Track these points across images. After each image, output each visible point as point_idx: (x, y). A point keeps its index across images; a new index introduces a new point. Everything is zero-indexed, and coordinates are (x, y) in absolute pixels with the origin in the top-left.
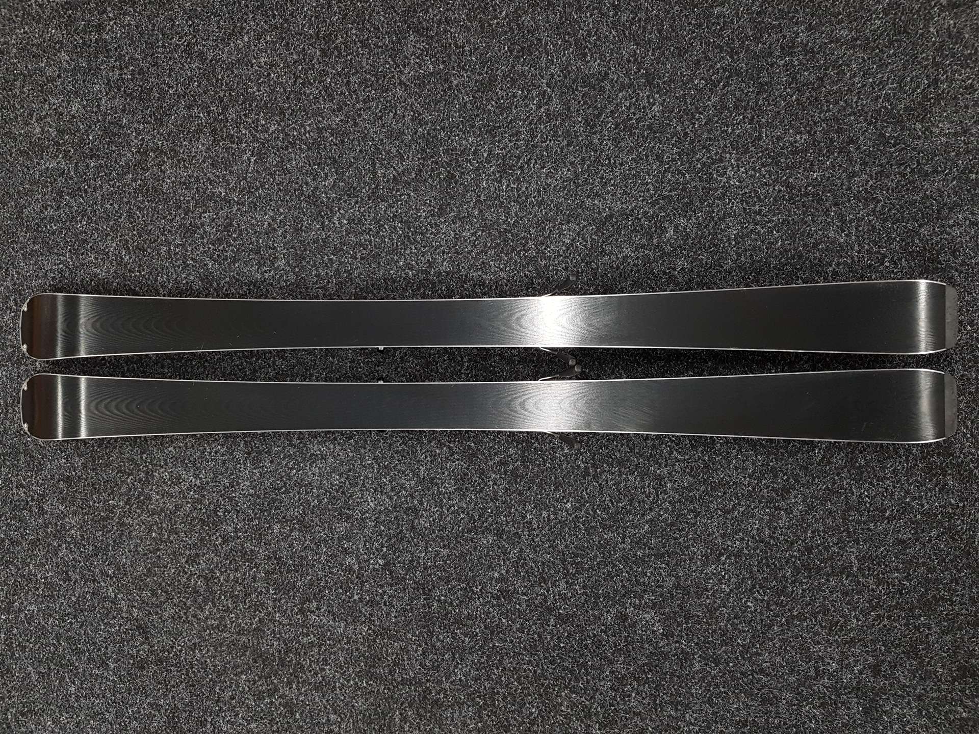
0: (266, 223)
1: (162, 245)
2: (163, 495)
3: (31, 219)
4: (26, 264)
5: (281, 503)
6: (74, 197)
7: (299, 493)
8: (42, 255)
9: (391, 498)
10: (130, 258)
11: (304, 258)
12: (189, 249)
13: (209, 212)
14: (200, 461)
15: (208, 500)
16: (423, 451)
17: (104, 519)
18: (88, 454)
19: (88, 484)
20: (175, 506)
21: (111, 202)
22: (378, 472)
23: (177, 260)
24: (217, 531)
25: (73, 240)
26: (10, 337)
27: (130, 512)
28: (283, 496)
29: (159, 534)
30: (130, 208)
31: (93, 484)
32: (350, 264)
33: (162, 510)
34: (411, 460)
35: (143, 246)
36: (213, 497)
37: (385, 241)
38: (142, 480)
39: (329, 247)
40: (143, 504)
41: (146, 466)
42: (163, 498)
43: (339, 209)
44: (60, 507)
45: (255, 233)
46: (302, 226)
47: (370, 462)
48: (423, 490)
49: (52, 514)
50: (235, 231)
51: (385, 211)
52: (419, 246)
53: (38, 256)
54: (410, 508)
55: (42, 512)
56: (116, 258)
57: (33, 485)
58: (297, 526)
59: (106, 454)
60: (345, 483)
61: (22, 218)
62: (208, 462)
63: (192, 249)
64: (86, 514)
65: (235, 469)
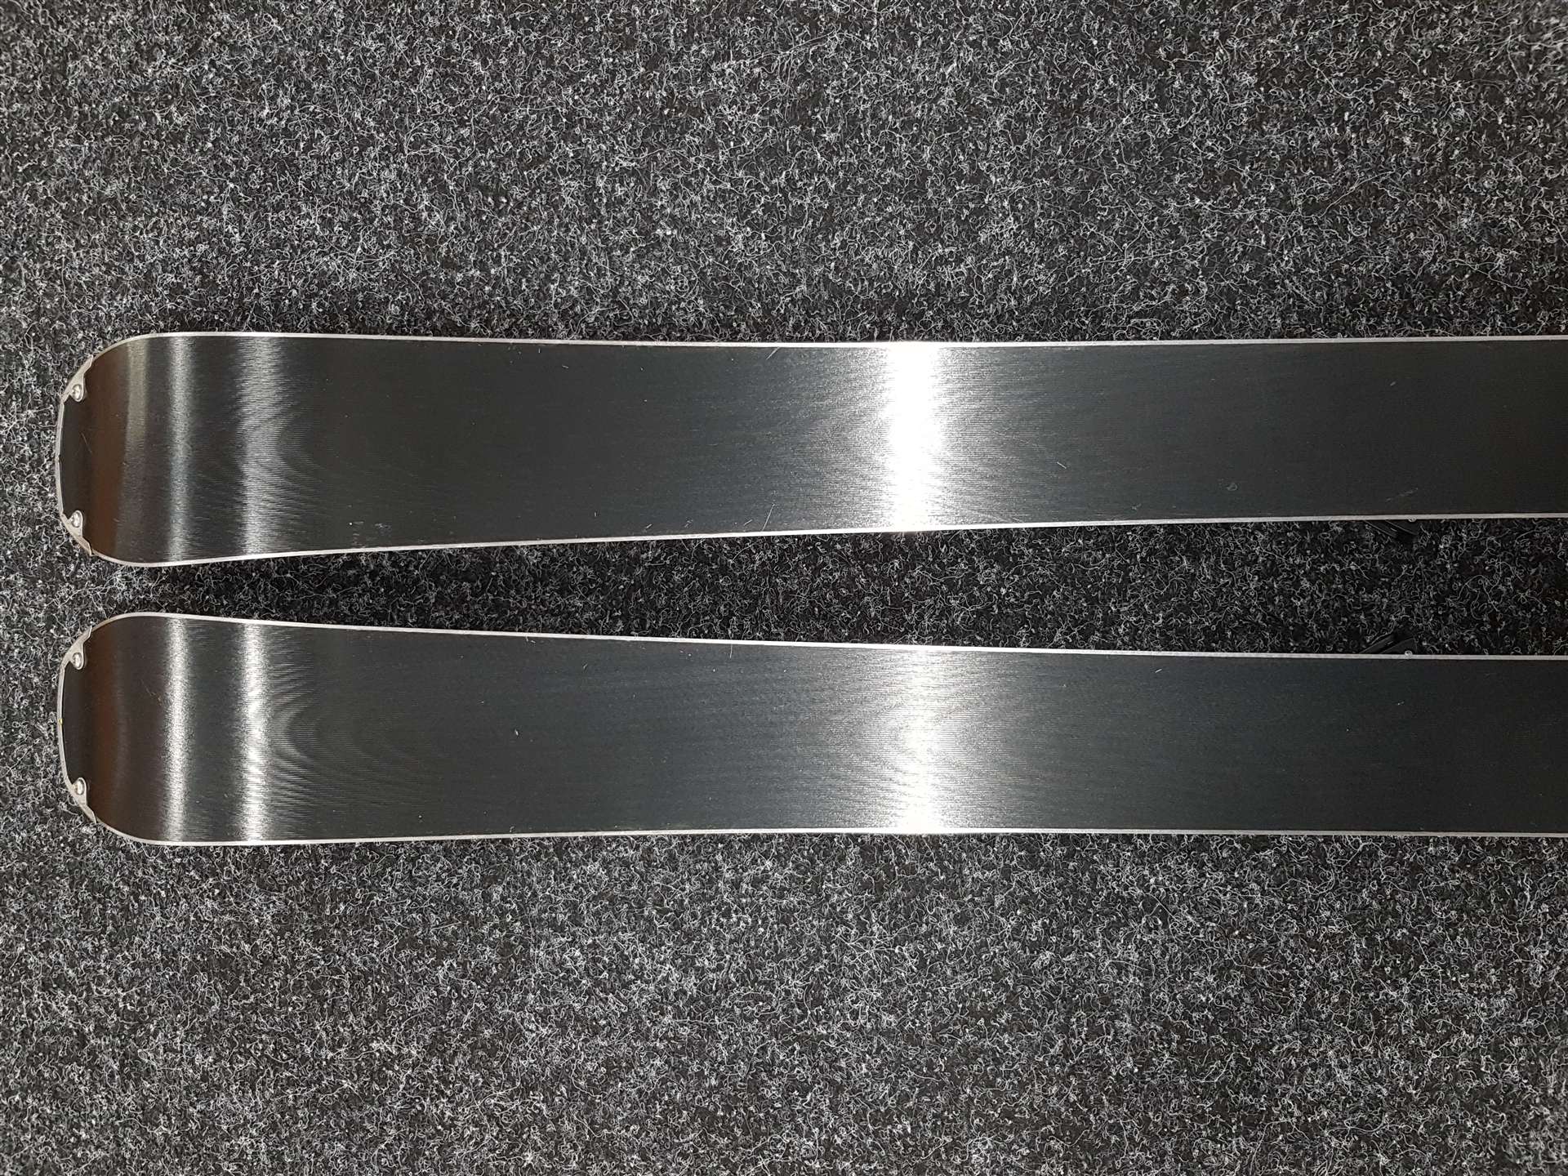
0: (949, 90)
1: (563, 172)
2: (562, 1025)
3: (96, 93)
4: (78, 245)
5: (997, 1062)
6: (249, 14)
7: (1064, 1029)
8: (135, 211)
9: (1415, 1056)
10: (450, 219)
11: (1091, 211)
12: (664, 185)
13: (739, 56)
14: (698, 909)
15: (728, 1044)
16: (1543, 892)
17: (351, 1101)
18: (297, 882)
19: (298, 985)
20: (607, 1063)
21: (380, 28)
22: (1366, 967)
23: (619, 224)
24: (759, 1151)
25: (246, 159)
26: (21, 488)
27: (446, 1082)
28: (1006, 1038)
29: (549, 1156)
30: (448, 50)
31: (316, 985)
32: (1266, 227)
33: (559, 1076)
34: (1494, 923)
35: (496, 180)
36: (745, 1036)
37: (1401, 145)
38: (485, 972)
39: (1185, 168)
40: (491, 1054)
41: (503, 926)
42: (563, 1034)
43: (1224, 37)
44: (199, 1057)
45: (907, 125)
46: (1081, 99)
47: (1335, 929)
48: (1540, 1031)
49: (169, 1079)
50: (832, 121)
51: (1400, 41)
52: (1533, 160)
53: (122, 218)
54: (1490, 1092)
55: (134, 1068)
56: (399, 220)
57: (100, 980)
58: (1055, 1144)
59: (362, 883)
60: (1237, 1001)
61: (64, 92)
62: (727, 915)
63: (675, 186)
64: (291, 1083)
65: (827, 940)
